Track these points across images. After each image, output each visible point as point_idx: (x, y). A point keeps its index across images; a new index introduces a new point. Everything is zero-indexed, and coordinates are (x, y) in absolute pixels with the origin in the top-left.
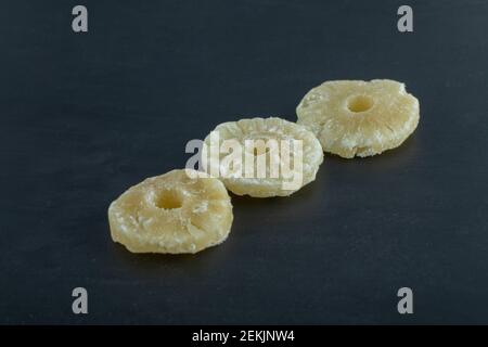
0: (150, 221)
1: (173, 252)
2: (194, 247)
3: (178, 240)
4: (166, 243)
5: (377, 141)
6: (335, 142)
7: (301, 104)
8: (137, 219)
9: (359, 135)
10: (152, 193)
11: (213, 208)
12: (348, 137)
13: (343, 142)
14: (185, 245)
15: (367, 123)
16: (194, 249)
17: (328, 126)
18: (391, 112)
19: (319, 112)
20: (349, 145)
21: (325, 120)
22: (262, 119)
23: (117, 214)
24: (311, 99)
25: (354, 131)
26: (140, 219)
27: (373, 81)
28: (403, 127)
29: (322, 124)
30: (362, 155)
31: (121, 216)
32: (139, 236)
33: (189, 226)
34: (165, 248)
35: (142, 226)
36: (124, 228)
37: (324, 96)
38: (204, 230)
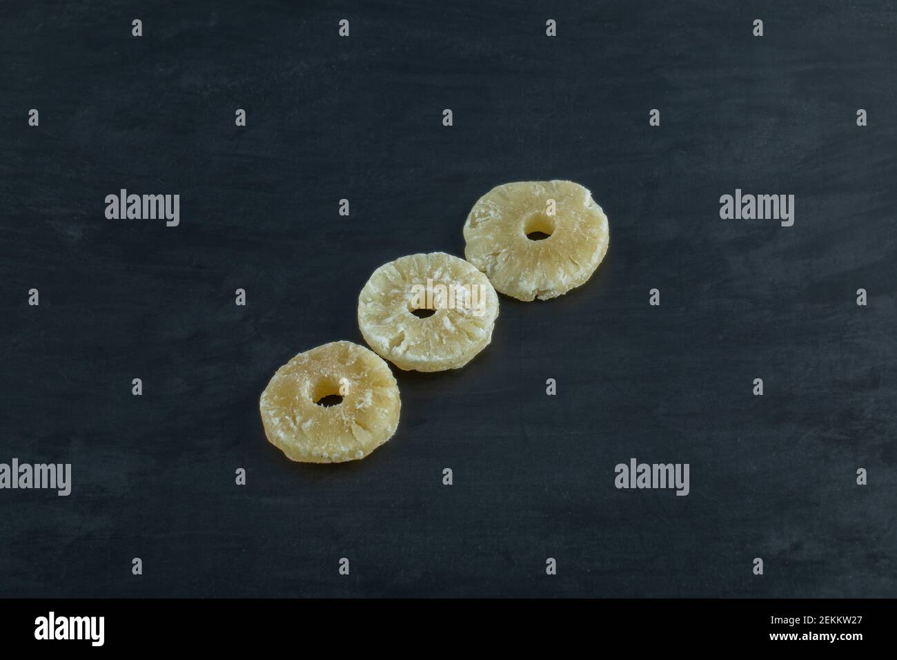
0: (309, 423)
1: (338, 462)
2: (362, 453)
3: (343, 449)
4: (331, 453)
5: (561, 283)
6: (511, 283)
7: (468, 223)
8: (294, 419)
9: (538, 273)
10: (308, 383)
11: (378, 399)
12: (526, 276)
13: (521, 284)
14: (352, 453)
15: (547, 256)
16: (361, 455)
17: (501, 259)
18: (576, 240)
19: (490, 237)
20: (528, 288)
21: (498, 249)
22: (423, 255)
23: (271, 413)
24: (480, 216)
25: (533, 267)
26: (298, 419)
27: (554, 182)
28: (590, 261)
29: (496, 255)
30: (544, 298)
31: (275, 416)
32: (298, 444)
33: (354, 426)
34: (329, 458)
35: (300, 429)
36: (282, 435)
37: (495, 210)
38: (370, 431)
